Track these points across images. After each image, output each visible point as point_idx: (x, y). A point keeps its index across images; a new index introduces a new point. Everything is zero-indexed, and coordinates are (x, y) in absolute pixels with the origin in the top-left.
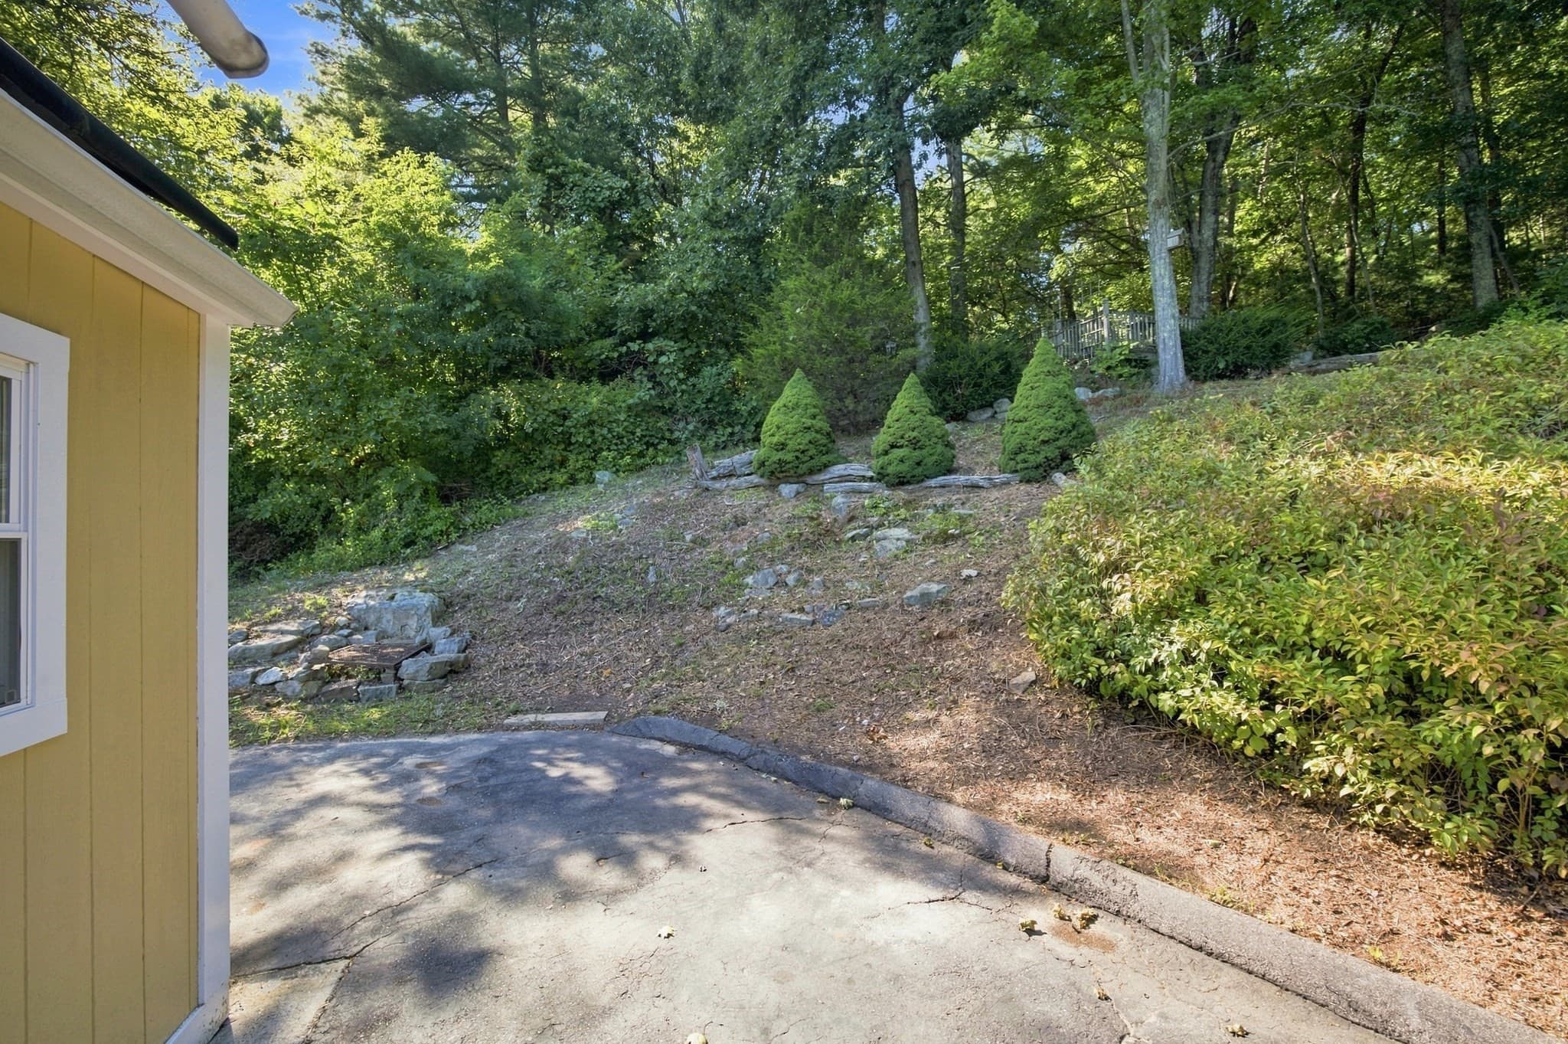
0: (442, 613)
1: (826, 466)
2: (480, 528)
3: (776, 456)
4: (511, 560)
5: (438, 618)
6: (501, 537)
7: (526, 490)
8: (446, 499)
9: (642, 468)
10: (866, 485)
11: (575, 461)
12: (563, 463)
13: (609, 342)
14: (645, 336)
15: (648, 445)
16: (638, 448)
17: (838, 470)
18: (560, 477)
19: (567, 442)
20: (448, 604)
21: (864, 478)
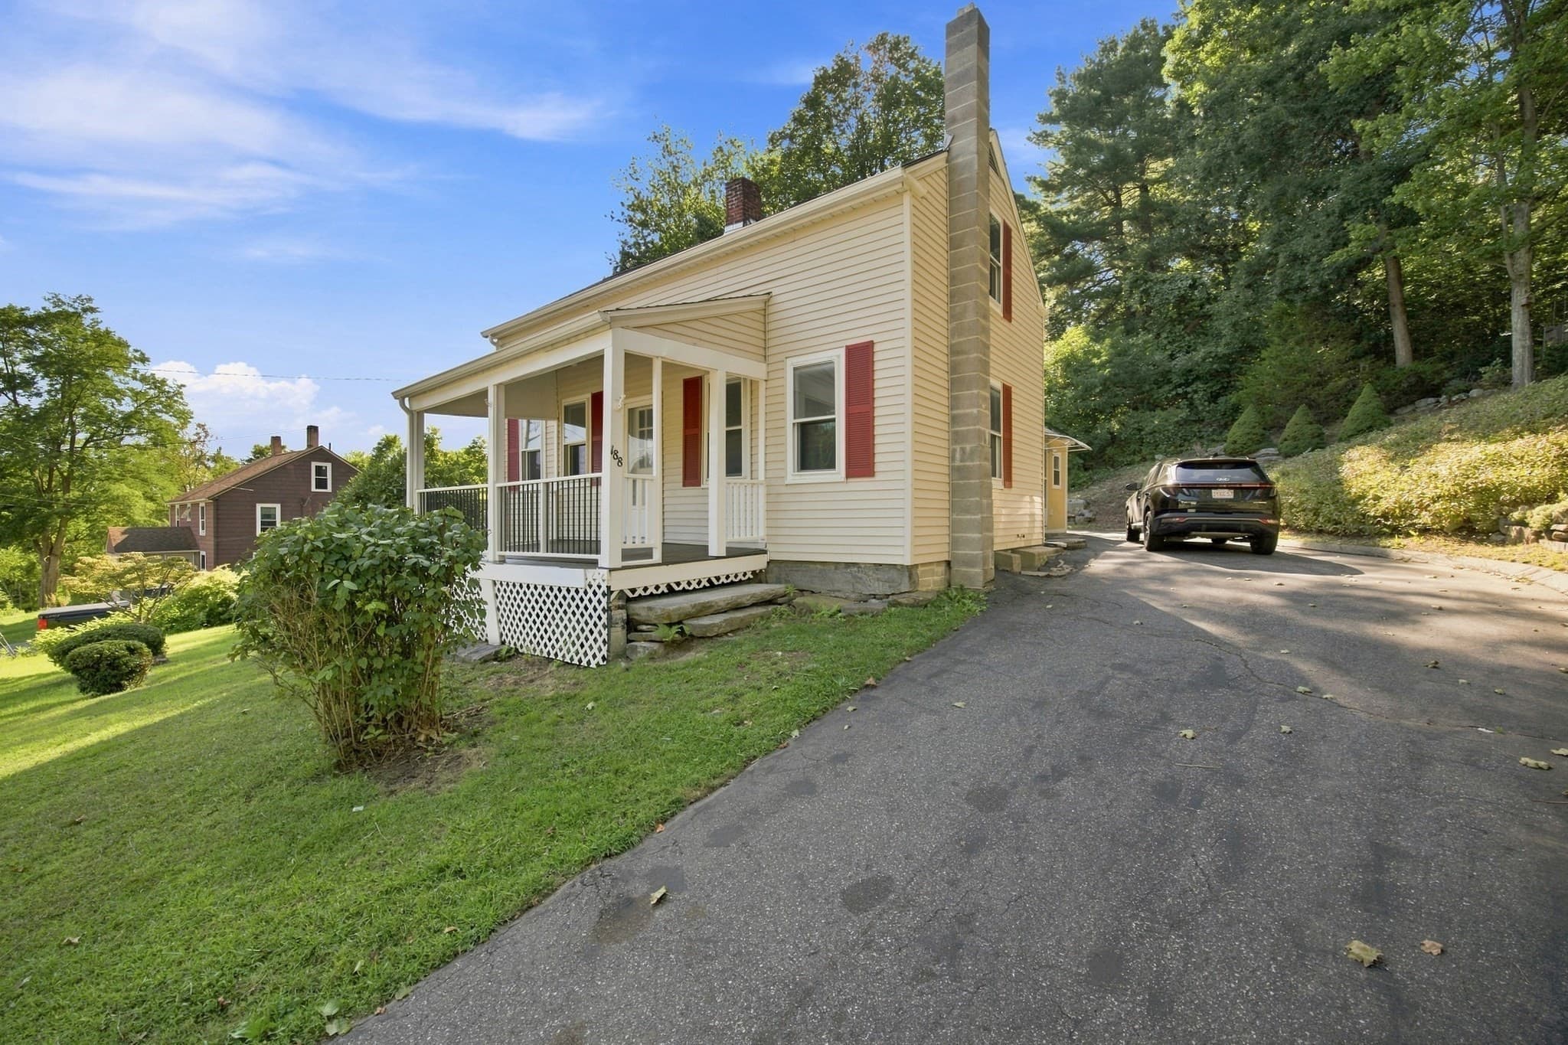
0: (1087, 505)
1: (1258, 450)
2: (1100, 480)
3: (1232, 446)
4: (1111, 491)
5: (1085, 508)
6: (1109, 484)
7: (1122, 465)
8: (1086, 469)
9: (1181, 452)
10: (1275, 458)
11: (1145, 451)
12: (1140, 451)
13: (1167, 388)
14: (1187, 384)
15: (1185, 440)
16: (1179, 442)
17: (1263, 451)
18: (1137, 458)
19: (1141, 441)
20: (1088, 504)
21: (1274, 455)
